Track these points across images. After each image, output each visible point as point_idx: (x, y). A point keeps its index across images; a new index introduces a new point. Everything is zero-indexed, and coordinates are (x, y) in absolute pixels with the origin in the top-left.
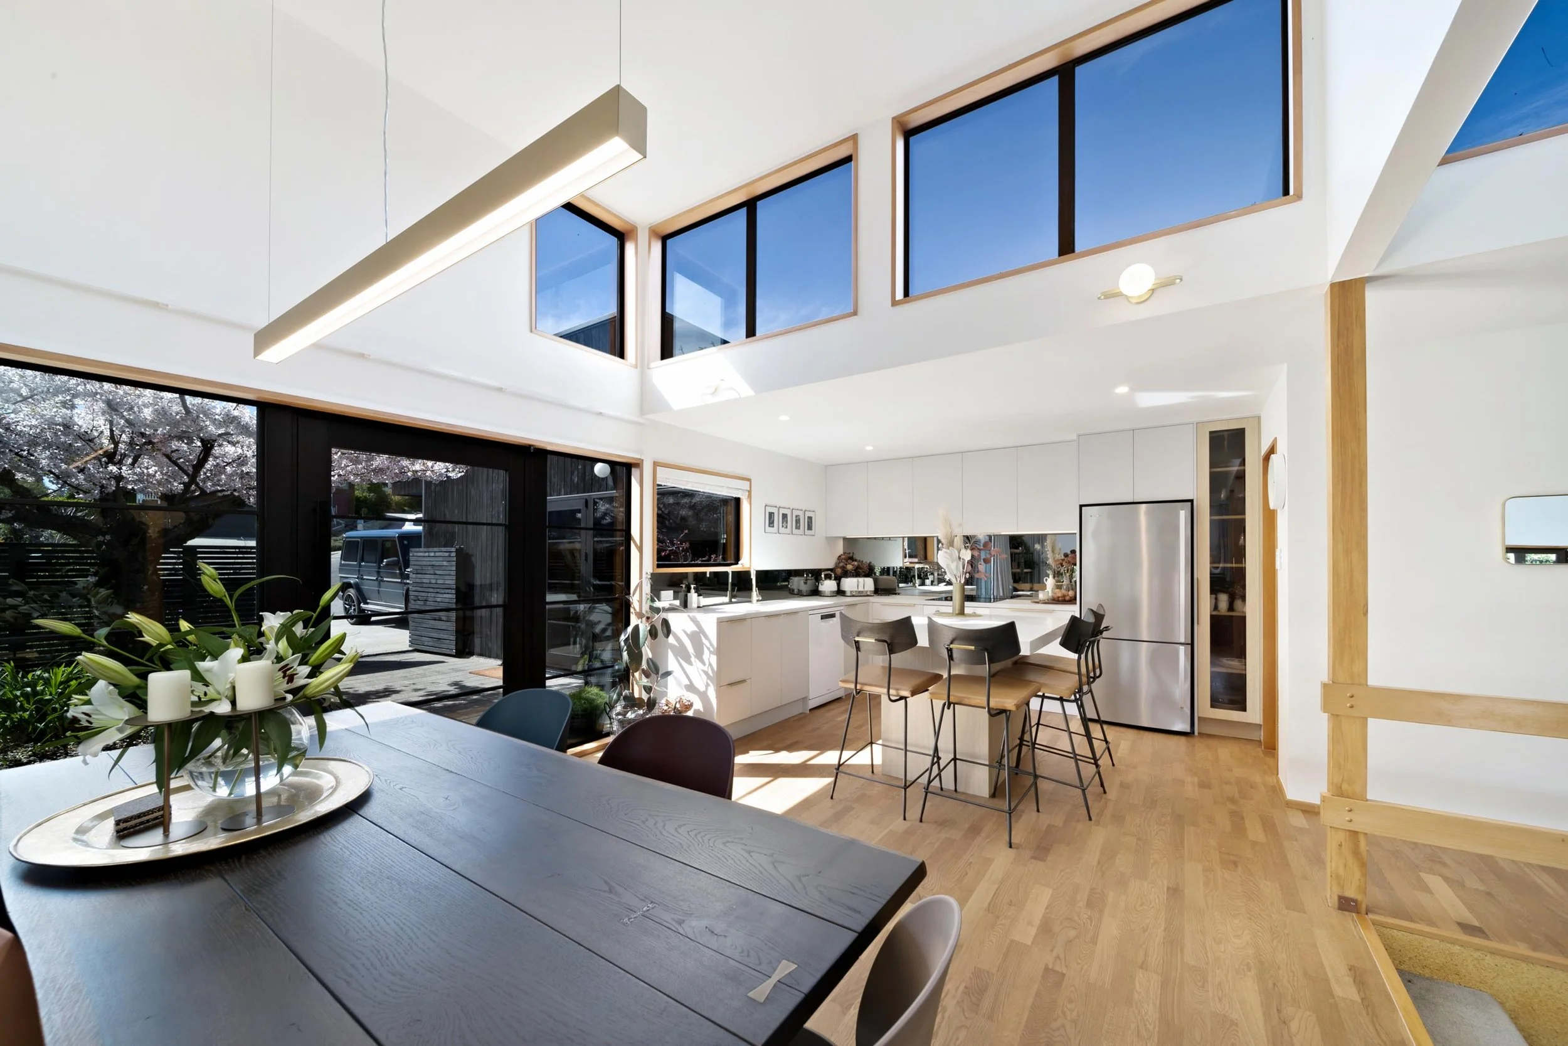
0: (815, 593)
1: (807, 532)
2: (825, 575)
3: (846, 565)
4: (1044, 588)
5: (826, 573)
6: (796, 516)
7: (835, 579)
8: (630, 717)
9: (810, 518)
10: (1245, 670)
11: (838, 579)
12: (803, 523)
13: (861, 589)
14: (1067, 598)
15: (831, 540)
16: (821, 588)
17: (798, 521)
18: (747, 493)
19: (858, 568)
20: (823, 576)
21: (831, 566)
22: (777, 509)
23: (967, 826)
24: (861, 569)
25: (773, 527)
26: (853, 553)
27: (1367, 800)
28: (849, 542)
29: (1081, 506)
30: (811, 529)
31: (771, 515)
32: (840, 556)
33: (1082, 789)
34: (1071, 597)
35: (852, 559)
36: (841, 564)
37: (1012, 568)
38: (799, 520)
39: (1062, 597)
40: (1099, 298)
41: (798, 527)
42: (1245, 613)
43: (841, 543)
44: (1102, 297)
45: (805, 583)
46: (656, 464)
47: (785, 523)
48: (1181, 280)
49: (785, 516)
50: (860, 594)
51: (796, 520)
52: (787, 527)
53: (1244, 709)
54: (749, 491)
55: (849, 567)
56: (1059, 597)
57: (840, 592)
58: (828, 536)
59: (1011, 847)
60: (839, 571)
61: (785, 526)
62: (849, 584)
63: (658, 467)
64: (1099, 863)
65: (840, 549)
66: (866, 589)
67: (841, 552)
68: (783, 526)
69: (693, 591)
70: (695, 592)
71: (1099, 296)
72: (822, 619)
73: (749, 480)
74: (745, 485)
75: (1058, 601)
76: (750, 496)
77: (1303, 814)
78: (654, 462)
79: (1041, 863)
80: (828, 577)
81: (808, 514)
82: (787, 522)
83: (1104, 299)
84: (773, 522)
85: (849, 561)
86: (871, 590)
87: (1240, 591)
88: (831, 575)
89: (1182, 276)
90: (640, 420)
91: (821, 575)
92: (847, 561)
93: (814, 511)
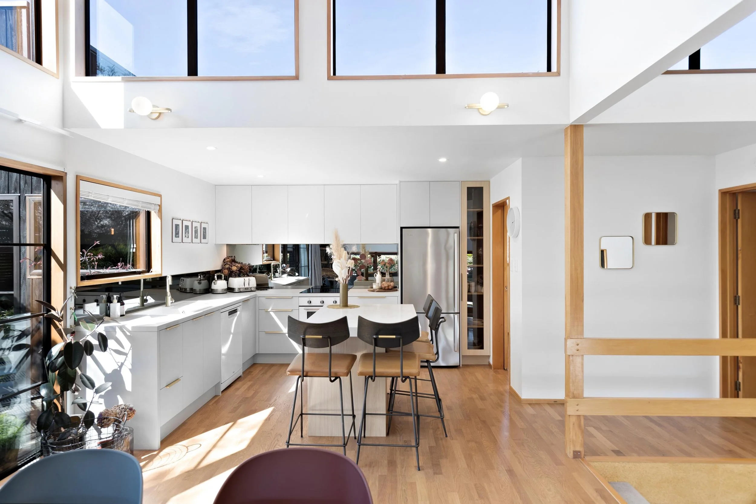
0: (208, 291)
1: (203, 241)
2: (218, 276)
3: (231, 266)
4: (374, 281)
5: (217, 273)
6: (195, 227)
7: (225, 279)
9: (205, 229)
10: (483, 325)
11: (226, 279)
12: (200, 233)
13: (247, 286)
14: (390, 287)
15: (218, 246)
16: (214, 287)
17: (196, 232)
18: (158, 208)
19: (241, 268)
20: (216, 277)
21: (219, 268)
22: (181, 221)
23: (386, 462)
24: (243, 269)
25: (178, 237)
26: (234, 256)
27: (584, 398)
28: (231, 247)
29: (402, 228)
30: (206, 238)
31: (177, 226)
32: (224, 259)
33: (441, 418)
34: (392, 287)
35: (234, 261)
36: (227, 266)
37: (321, 261)
38: (197, 230)
39: (387, 287)
40: (465, 107)
41: (196, 237)
42: (483, 293)
43: (225, 250)
44: (467, 107)
45: (200, 283)
46: (78, 178)
47: (187, 233)
48: (508, 106)
49: (187, 228)
50: (247, 290)
51: (195, 230)
52: (188, 237)
53: (482, 348)
54: (159, 205)
55: (234, 268)
56: (385, 287)
57: (230, 290)
58: (217, 243)
59: (419, 470)
60: (226, 271)
61: (187, 237)
62: (237, 282)
63: (80, 181)
64: (468, 465)
65: (224, 254)
66: (250, 286)
67: (225, 256)
68: (185, 236)
69: (114, 299)
70: (116, 300)
71: (466, 106)
72: (229, 315)
73: (160, 196)
74: (157, 200)
75: (385, 289)
76: (160, 210)
77: (530, 405)
78: (77, 176)
79: (440, 476)
80: (219, 278)
81: (203, 225)
83: (468, 108)
84: (178, 233)
85: (233, 263)
86: (254, 286)
87: (480, 280)
88: (221, 276)
89: (508, 104)
90: (63, 133)
91: (214, 276)
92: (231, 263)
93: (207, 223)
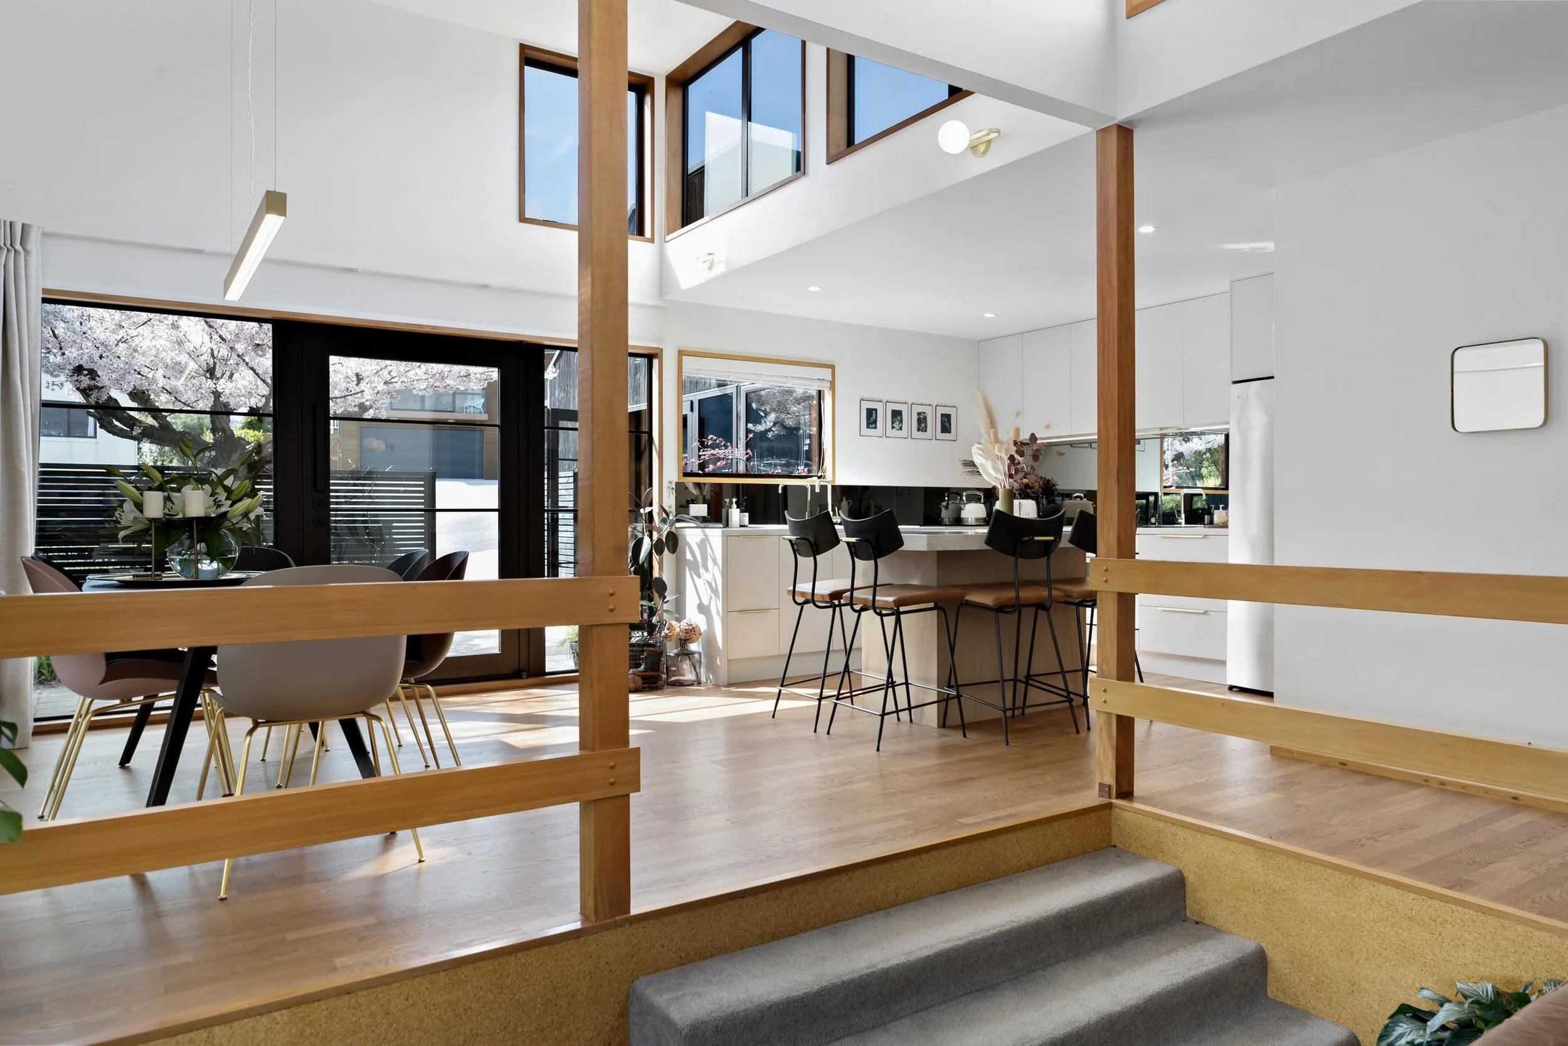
5: (970, 492)
6: (919, 414)
7: (985, 502)
8: (634, 642)
12: (934, 423)
16: (964, 515)
18: (829, 384)
25: (876, 428)
38: (925, 418)
46: (681, 353)
47: (897, 422)
48: (999, 132)
49: (897, 415)
52: (901, 428)
54: (833, 382)
61: (897, 427)
63: (684, 356)
68: (893, 427)
69: (734, 506)
70: (737, 508)
73: (831, 366)
74: (827, 374)
76: (833, 388)
78: (679, 351)
80: (973, 498)
82: (901, 422)
84: (875, 422)
88: (978, 496)
90: (659, 303)
